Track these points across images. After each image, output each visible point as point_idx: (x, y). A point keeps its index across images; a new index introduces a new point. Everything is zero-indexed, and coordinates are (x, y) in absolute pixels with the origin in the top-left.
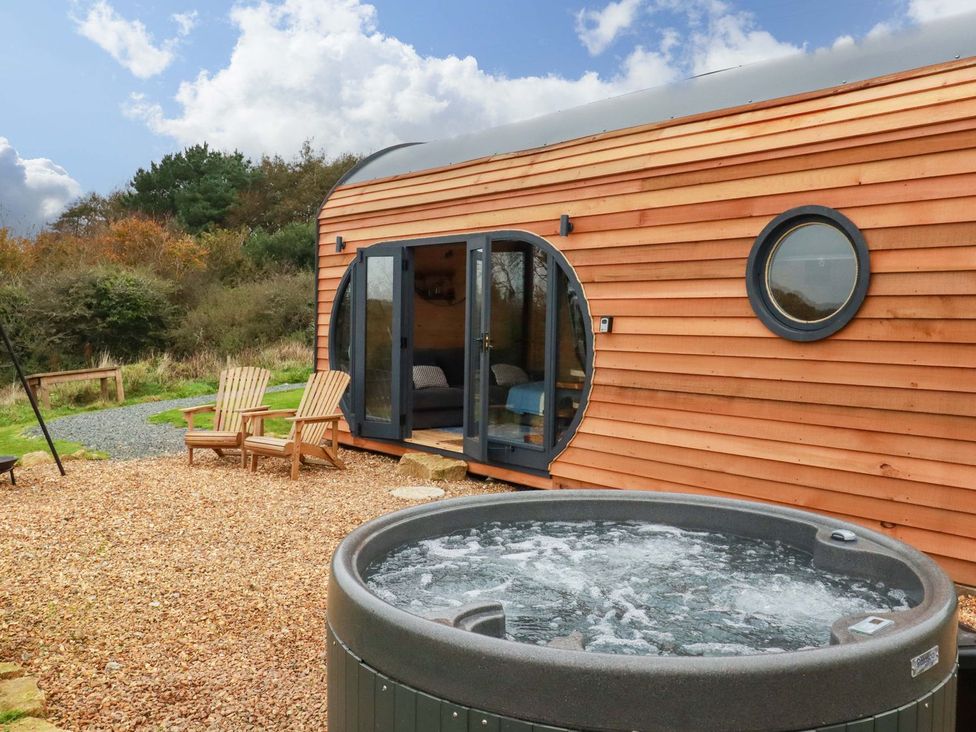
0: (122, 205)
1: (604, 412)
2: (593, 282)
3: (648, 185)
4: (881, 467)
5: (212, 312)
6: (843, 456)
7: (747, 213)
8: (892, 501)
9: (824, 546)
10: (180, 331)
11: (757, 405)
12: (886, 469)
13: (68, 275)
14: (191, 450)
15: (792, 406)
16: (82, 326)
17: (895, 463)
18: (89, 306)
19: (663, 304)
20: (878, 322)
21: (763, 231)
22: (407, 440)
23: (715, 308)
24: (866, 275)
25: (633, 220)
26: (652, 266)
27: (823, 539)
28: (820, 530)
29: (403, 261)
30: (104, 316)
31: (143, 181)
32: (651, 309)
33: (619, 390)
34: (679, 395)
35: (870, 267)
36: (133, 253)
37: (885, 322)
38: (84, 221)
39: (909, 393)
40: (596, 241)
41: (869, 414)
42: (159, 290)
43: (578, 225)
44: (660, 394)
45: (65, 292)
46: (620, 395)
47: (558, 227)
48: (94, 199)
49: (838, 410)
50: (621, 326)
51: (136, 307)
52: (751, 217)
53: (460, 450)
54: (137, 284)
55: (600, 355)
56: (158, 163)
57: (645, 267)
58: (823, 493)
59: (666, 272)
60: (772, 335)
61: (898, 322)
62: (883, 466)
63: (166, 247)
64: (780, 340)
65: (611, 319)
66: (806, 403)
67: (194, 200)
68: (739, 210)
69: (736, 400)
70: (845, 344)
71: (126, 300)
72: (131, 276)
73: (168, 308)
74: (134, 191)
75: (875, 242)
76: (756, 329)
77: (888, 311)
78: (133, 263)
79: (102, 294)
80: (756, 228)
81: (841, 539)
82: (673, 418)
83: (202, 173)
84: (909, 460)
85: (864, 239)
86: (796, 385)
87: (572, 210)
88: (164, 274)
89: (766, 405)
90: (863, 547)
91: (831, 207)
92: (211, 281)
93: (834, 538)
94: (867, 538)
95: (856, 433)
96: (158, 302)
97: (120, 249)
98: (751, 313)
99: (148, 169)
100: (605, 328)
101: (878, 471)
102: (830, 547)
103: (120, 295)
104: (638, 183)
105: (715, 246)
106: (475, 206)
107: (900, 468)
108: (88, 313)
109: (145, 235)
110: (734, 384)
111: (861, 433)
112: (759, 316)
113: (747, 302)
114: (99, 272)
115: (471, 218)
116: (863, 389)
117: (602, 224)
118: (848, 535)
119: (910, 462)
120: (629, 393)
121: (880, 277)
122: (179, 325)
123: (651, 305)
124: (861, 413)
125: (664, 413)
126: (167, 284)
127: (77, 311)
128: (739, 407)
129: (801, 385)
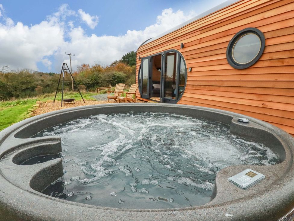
0: (121, 61)
1: (189, 91)
2: (188, 59)
3: (202, 31)
4: (262, 104)
5: (132, 79)
6: (251, 101)
7: (228, 34)
8: (264, 114)
9: (234, 124)
10: (127, 83)
11: (226, 88)
12: (264, 105)
13: (109, 73)
14: (109, 99)
15: (237, 88)
16: (111, 82)
17: (267, 104)
18: (113, 78)
19: (204, 63)
20: (266, 61)
21: (232, 38)
22: (150, 99)
23: (218, 63)
24: (263, 47)
25: (198, 42)
26: (202, 53)
27: (234, 121)
28: (234, 118)
29: (150, 60)
30: (115, 80)
31: (124, 58)
32: (201, 65)
33: (192, 86)
34: (206, 86)
35: (265, 44)
36: (120, 69)
37: (269, 61)
38: (115, 65)
39: (275, 82)
40: (189, 49)
41: (260, 89)
42: (124, 76)
43: (185, 46)
44: (202, 86)
45: (109, 76)
46: (192, 87)
47: (180, 47)
48: (116, 61)
49: (251, 88)
50: (194, 70)
51: (120, 78)
52: (229, 35)
53: (159, 100)
54: (120, 75)
55: (189, 77)
56: (126, 54)
57: (200, 54)
58: (243, 111)
59: (205, 54)
60: (232, 68)
61: (273, 61)
62: (263, 104)
63: (126, 68)
64: (235, 70)
65: (191, 68)
66: (241, 87)
67: (132, 61)
68: (226, 34)
69: (221, 87)
70: (254, 69)
71: (118, 77)
72: (119, 73)
73: (126, 79)
74: (122, 59)
75: (267, 36)
76: (228, 67)
77: (270, 57)
78: (120, 71)
79: (115, 76)
80: (230, 38)
81: (242, 122)
83: (133, 56)
84: (272, 102)
85: (264, 36)
86: (238, 82)
87: (184, 42)
88: (125, 73)
89: (229, 88)
90: (252, 125)
91: (254, 27)
92: (133, 74)
93: (239, 121)
94: (254, 122)
95: (255, 95)
96: (124, 78)
97: (118, 68)
98: (227, 63)
99: (125, 56)
100: (190, 70)
101: (261, 106)
102: (237, 125)
103: (117, 76)
104: (200, 31)
105: (219, 45)
106: (164, 45)
107: (268, 105)
108: (112, 79)
109: (122, 66)
110: (221, 83)
111: (257, 95)
112: (229, 63)
113: (226, 60)
114: (114, 72)
115: (163, 48)
116: (259, 82)
117: (191, 44)
118: (245, 120)
119: (272, 103)
120: (195, 86)
121: (268, 47)
122: (127, 82)
123: (201, 63)
124: (257, 89)
125: (203, 91)
126: (125, 75)
127: (111, 79)
128: (222, 89)
129: (240, 82)
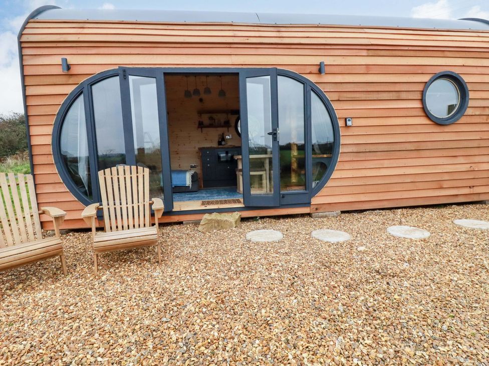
2: (339, 100)
3: (371, 53)
20: (469, 116)
21: (430, 80)
23: (406, 112)
25: (362, 70)
26: (372, 93)
34: (389, 152)
39: (479, 141)
40: (339, 79)
44: (379, 153)
47: (315, 69)
49: (456, 150)
50: (356, 122)
55: (344, 137)
61: (475, 116)
62: (471, 167)
64: (435, 125)
66: (445, 148)
70: (458, 125)
82: (386, 163)
84: (479, 163)
85: (466, 86)
100: (350, 123)
104: (366, 51)
110: (415, 144)
111: (464, 157)
113: (422, 109)
120: (362, 155)
124: (464, 150)
